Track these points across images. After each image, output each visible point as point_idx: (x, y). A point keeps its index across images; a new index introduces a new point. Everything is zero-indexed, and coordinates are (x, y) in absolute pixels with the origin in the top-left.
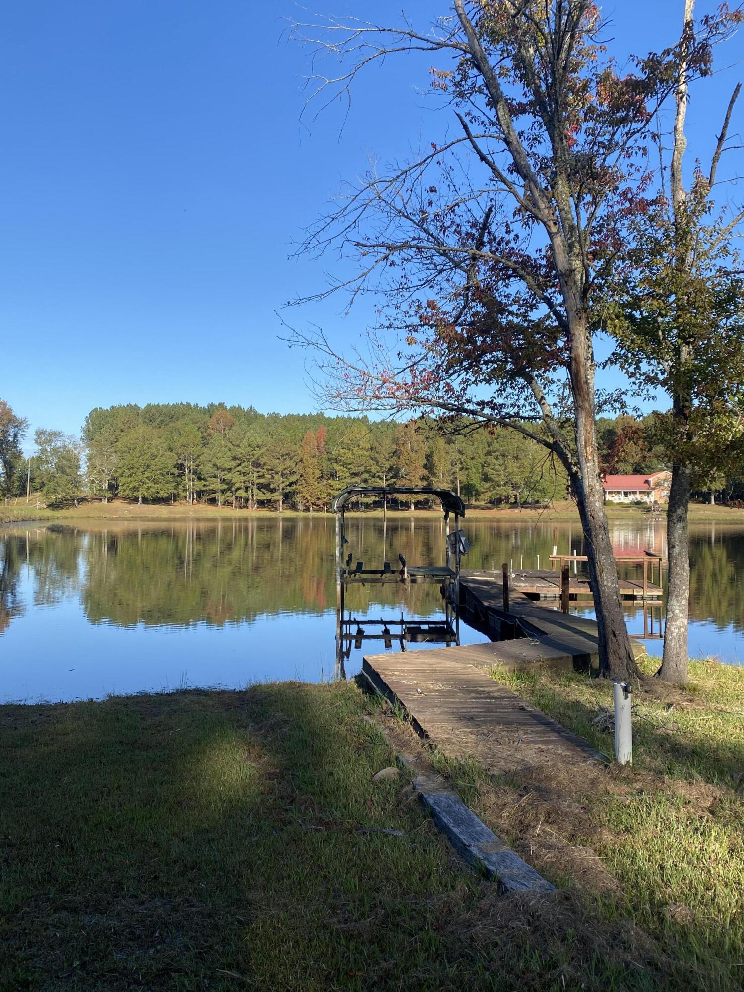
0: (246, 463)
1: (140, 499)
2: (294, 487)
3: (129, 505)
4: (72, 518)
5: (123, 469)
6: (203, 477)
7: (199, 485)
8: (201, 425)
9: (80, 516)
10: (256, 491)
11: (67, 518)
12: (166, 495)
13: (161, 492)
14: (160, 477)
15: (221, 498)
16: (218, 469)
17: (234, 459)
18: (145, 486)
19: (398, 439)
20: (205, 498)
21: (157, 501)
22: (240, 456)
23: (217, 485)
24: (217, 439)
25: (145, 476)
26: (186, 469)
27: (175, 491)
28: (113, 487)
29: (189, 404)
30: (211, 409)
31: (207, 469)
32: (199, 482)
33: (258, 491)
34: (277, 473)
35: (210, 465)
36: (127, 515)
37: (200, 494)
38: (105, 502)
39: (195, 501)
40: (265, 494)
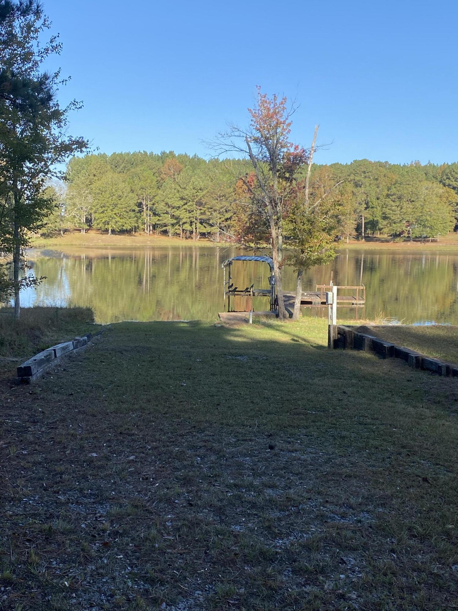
0: (191, 203)
1: (110, 231)
2: (229, 222)
3: (101, 235)
4: (60, 245)
5: (96, 207)
6: (157, 213)
7: (155, 220)
8: (156, 171)
9: (66, 244)
10: (199, 225)
11: (56, 245)
12: (129, 228)
13: (125, 225)
14: (125, 213)
15: (171, 230)
16: (169, 207)
17: (182, 199)
18: (114, 220)
19: (314, 184)
20: (159, 230)
21: (122, 232)
22: (186, 197)
23: (168, 220)
24: (169, 183)
25: (113, 213)
26: (144, 207)
27: (136, 225)
28: (89, 221)
29: (145, 153)
30: (163, 157)
31: (161, 207)
32: (154, 218)
33: (200, 225)
34: (215, 211)
35: (163, 204)
36: (101, 244)
37: (155, 227)
38: (83, 232)
39: (151, 232)
40: (205, 227)
